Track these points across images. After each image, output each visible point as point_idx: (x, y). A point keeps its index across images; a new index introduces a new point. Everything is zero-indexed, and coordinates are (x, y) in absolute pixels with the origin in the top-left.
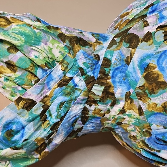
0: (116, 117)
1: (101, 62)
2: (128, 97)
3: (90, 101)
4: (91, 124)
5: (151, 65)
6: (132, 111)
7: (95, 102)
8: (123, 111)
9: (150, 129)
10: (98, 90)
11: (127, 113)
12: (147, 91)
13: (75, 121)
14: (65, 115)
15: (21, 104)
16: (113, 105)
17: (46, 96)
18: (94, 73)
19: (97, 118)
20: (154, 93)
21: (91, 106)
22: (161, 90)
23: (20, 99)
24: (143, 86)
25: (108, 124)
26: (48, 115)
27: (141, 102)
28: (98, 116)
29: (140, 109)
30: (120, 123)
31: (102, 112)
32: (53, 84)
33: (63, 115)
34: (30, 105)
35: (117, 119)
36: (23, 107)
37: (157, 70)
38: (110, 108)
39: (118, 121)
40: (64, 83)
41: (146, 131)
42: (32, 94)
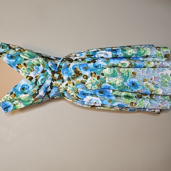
0: (64, 88)
1: (58, 66)
2: (69, 79)
3: (54, 80)
4: (54, 90)
5: (77, 68)
6: (70, 84)
7: (56, 80)
8: (67, 85)
9: (78, 90)
10: (56, 76)
11: (68, 85)
12: (75, 77)
13: (48, 87)
14: (44, 83)
15: (28, 78)
16: (63, 82)
17: (37, 76)
18: (55, 70)
19: (56, 87)
20: (78, 77)
21: (54, 81)
22: (80, 76)
23: (28, 76)
24: (74, 75)
25: (61, 91)
26: (37, 83)
27: (73, 81)
28: (57, 86)
29: (73, 83)
30: (66, 90)
31: (59, 85)
32: (40, 72)
33: (43, 83)
34: (31, 78)
35: (65, 88)
36: (29, 79)
37: (79, 69)
38: (61, 83)
39: (65, 89)
40: (43, 72)
41: (76, 92)
42: (32, 74)
